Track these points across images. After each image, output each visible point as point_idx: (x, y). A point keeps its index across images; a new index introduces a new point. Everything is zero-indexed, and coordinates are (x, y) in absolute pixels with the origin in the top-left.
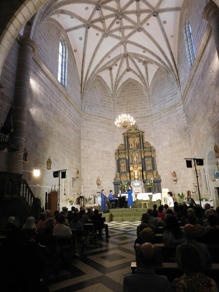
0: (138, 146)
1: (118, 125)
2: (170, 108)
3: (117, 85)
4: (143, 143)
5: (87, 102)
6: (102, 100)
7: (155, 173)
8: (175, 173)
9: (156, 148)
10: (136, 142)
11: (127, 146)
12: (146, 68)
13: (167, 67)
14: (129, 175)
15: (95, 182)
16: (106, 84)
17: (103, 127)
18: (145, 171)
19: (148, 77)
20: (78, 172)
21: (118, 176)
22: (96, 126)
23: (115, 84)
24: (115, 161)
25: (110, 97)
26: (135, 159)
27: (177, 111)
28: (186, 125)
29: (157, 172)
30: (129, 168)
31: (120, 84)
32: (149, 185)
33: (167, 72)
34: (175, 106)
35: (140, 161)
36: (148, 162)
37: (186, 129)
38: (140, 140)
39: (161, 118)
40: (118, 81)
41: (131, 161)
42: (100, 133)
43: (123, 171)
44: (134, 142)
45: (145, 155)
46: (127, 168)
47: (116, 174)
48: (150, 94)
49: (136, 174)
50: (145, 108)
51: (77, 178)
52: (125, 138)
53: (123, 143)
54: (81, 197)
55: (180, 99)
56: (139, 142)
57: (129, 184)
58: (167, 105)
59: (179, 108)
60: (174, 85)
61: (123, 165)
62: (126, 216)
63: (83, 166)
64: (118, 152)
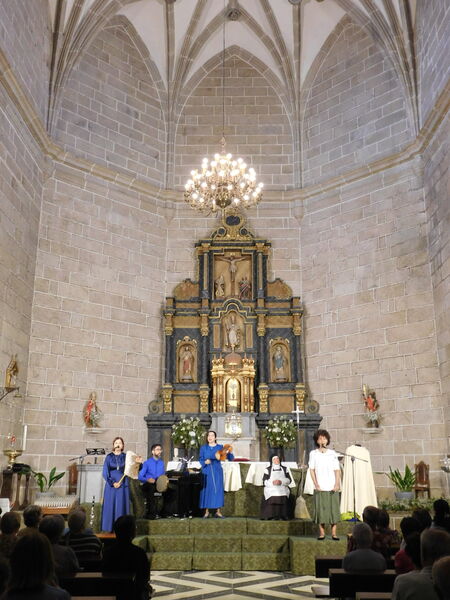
0: (244, 292)
1: (195, 196)
2: (373, 165)
3: (188, 65)
4: (265, 283)
5: (72, 107)
6: (128, 111)
7: (301, 394)
8: (373, 395)
9: (310, 303)
10: (238, 278)
11: (205, 288)
12: (298, 16)
13: (377, 15)
14: (205, 394)
15: (77, 413)
16: (146, 53)
17: (125, 212)
18: (267, 381)
19: (299, 50)
20: (15, 369)
21: (168, 395)
22: (98, 202)
23: (181, 60)
24: (159, 340)
25: (157, 105)
26: (233, 337)
27: (396, 178)
28: (427, 227)
29: (307, 388)
30: (209, 368)
31: (198, 63)
32: (280, 434)
33: (375, 34)
34: (391, 160)
35: (251, 345)
36: (279, 351)
37: (424, 243)
38: (256, 269)
39: (335, 197)
40: (191, 51)
41: (216, 345)
42: (113, 229)
43: (187, 377)
44: (232, 275)
45: (270, 326)
46: (200, 368)
47: (161, 389)
48: (303, 112)
49: (233, 391)
50: (280, 160)
51: (10, 390)
52: (201, 258)
53: (192, 275)
54: (19, 468)
55: (414, 134)
56: (248, 276)
57: (205, 425)
58: (363, 155)
59: (405, 165)
60: (392, 85)
61: (187, 356)
62: (205, 549)
63: (35, 349)
64: (173, 308)
